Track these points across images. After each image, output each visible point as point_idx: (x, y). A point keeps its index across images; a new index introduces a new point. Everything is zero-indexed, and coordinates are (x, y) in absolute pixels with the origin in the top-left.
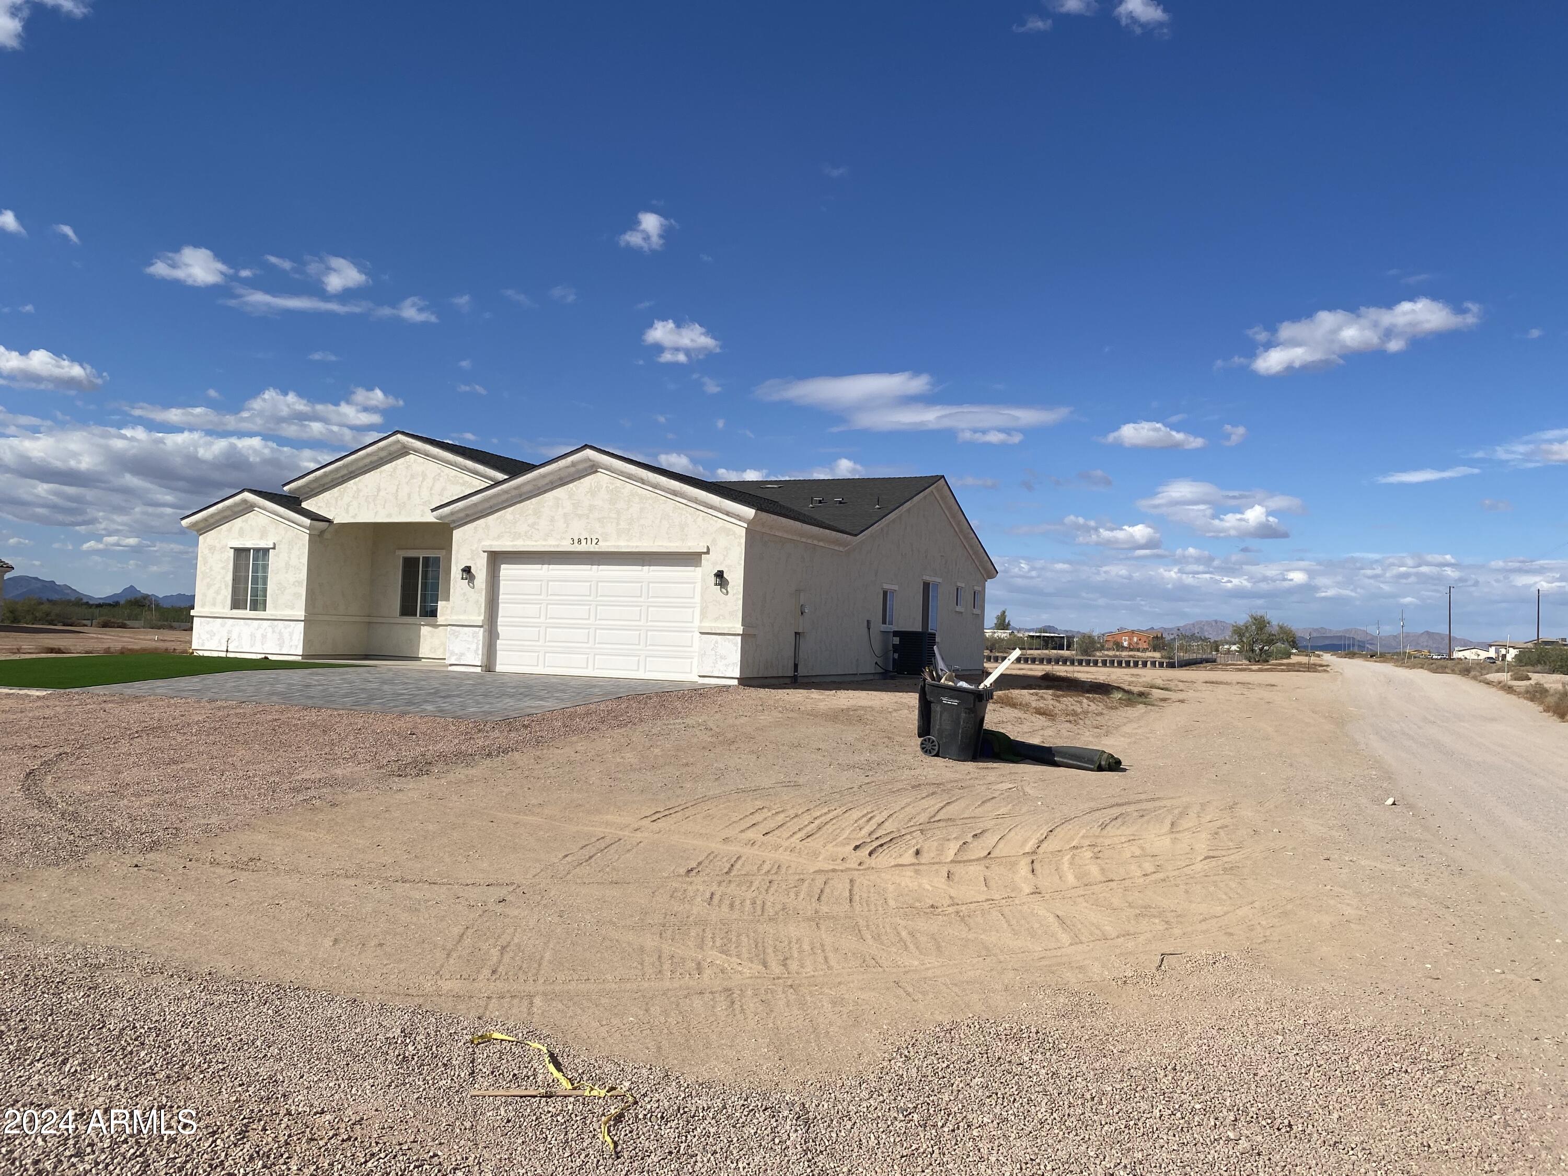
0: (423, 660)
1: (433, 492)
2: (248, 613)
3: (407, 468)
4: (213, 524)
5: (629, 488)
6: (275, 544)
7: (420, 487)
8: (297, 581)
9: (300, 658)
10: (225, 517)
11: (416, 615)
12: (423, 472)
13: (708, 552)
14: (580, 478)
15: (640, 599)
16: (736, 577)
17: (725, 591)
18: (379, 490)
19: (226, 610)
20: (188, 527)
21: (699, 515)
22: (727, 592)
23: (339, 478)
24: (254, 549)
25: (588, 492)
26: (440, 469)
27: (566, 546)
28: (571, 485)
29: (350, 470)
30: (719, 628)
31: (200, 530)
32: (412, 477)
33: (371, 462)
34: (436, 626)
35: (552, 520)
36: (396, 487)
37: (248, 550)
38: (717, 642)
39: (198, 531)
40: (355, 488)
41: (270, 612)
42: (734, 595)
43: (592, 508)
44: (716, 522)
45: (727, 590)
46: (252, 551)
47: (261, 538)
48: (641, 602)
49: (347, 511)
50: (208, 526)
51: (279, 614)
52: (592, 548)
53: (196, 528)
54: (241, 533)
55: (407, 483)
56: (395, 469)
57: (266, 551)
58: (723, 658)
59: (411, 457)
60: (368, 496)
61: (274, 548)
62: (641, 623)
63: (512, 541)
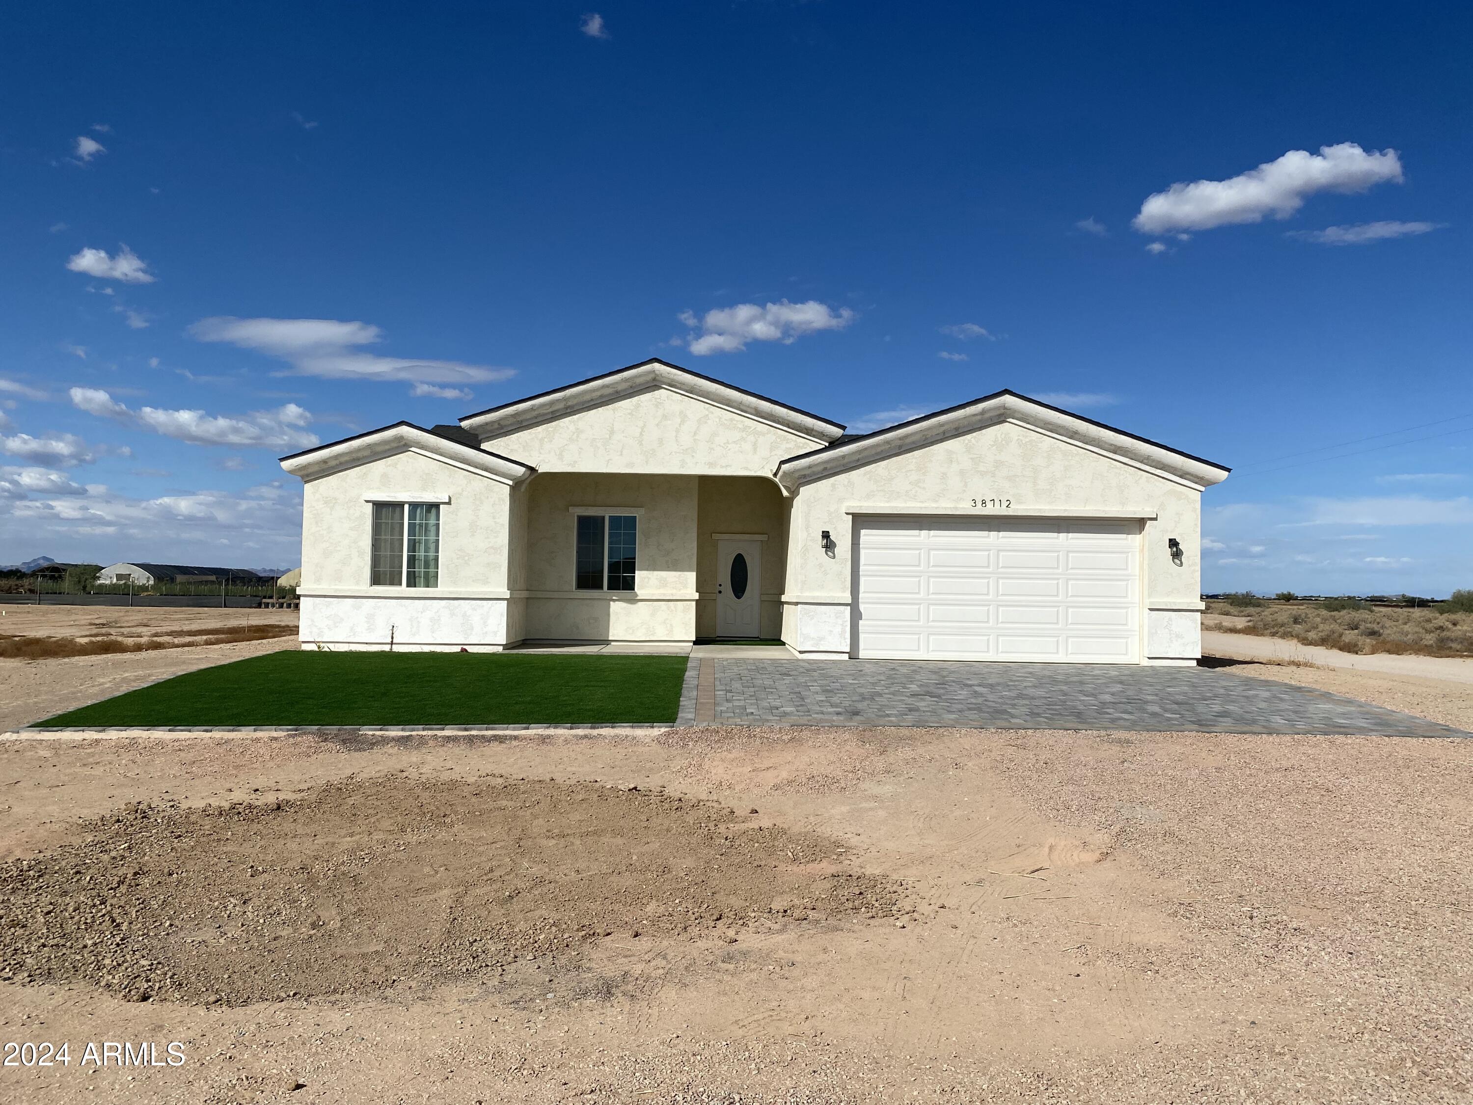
0: (612, 643)
1: (696, 437)
2: (403, 589)
3: (657, 406)
4: (333, 467)
5: (1047, 442)
6: (450, 498)
7: (677, 431)
8: (492, 547)
9: (501, 648)
10: (358, 459)
11: (601, 587)
12: (681, 412)
13: (1155, 519)
14: (981, 429)
15: (1056, 571)
16: (1191, 547)
17: (1179, 562)
18: (612, 432)
19: (364, 586)
20: (291, 472)
21: (1142, 476)
22: (1182, 563)
23: (548, 413)
24: (411, 504)
25: (993, 446)
26: (707, 409)
27: (965, 508)
28: (969, 437)
29: (570, 403)
30: (1175, 603)
31: (308, 475)
32: (665, 417)
33: (601, 396)
34: (634, 600)
35: (944, 476)
36: (640, 430)
37: (401, 505)
38: (1170, 619)
39: (302, 477)
40: (572, 428)
41: (442, 589)
42: (1189, 566)
43: (999, 464)
44: (1164, 483)
45: (1181, 561)
46: (406, 507)
47: (424, 489)
48: (1058, 574)
49: (561, 457)
50: (323, 470)
51: (462, 591)
52: (1002, 511)
53: (303, 473)
54: (385, 480)
55: (657, 425)
56: (638, 406)
57: (433, 507)
58: (1178, 636)
59: (661, 393)
60: (594, 440)
61: (449, 503)
62: (1060, 598)
63: (888, 502)
